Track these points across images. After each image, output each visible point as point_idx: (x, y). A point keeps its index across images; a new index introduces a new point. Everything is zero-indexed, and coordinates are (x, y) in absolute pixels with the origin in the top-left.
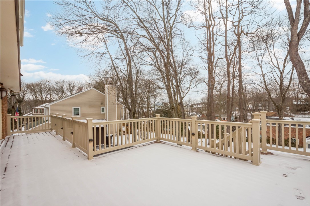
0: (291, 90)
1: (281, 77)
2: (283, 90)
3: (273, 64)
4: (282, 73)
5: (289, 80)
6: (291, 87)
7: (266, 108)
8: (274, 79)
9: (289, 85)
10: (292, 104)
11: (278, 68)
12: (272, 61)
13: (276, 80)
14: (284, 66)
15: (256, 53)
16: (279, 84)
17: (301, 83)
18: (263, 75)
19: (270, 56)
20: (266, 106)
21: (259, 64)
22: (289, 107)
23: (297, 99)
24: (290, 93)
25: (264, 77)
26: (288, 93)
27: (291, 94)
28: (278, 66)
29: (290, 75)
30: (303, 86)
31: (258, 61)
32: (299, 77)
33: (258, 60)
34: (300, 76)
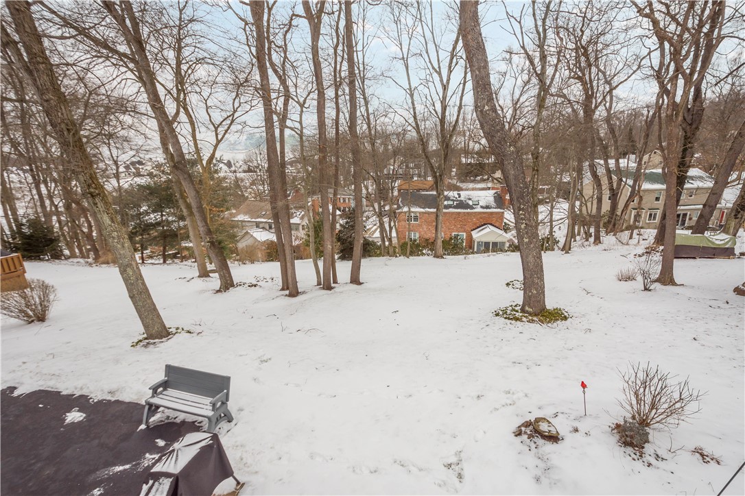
0: (459, 133)
1: (444, 97)
2: (446, 133)
3: (430, 62)
4: (445, 88)
5: (456, 108)
6: (460, 127)
7: (421, 171)
8: (431, 101)
9: (457, 121)
10: (460, 162)
11: (439, 74)
12: (427, 52)
13: (434, 106)
14: (450, 71)
15: (397, 24)
16: (438, 117)
17: (478, 112)
18: (410, 89)
19: (424, 37)
20: (420, 168)
21: (403, 58)
22: (454, 170)
23: (467, 152)
24: (459, 139)
25: (412, 96)
26: (455, 140)
27: (459, 141)
28: (439, 67)
29: (460, 95)
30: (481, 119)
31: (401, 49)
32: (476, 93)
33: (401, 44)
34: (478, 92)
